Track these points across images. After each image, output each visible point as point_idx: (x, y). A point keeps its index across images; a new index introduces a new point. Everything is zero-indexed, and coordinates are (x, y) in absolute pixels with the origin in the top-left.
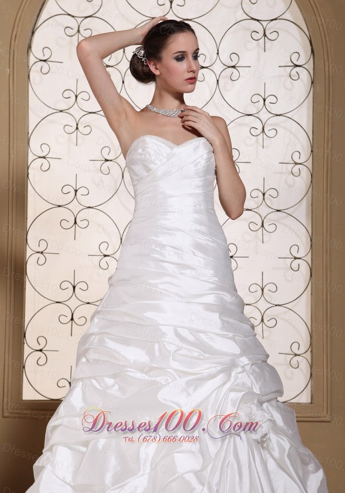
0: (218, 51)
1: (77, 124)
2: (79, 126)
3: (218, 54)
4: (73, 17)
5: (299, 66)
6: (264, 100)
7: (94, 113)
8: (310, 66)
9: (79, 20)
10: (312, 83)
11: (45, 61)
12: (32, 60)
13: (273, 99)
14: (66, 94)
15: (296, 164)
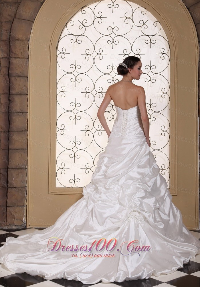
0: (132, 48)
1: (76, 78)
2: (76, 79)
3: (132, 49)
4: (74, 35)
5: (164, 54)
6: (151, 68)
7: (83, 73)
8: (169, 54)
9: (77, 36)
10: (170, 60)
11: (63, 53)
12: (58, 53)
13: (154, 67)
14: (72, 66)
15: (163, 93)
